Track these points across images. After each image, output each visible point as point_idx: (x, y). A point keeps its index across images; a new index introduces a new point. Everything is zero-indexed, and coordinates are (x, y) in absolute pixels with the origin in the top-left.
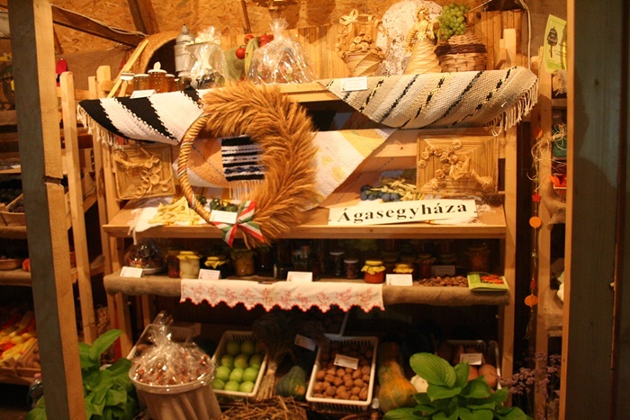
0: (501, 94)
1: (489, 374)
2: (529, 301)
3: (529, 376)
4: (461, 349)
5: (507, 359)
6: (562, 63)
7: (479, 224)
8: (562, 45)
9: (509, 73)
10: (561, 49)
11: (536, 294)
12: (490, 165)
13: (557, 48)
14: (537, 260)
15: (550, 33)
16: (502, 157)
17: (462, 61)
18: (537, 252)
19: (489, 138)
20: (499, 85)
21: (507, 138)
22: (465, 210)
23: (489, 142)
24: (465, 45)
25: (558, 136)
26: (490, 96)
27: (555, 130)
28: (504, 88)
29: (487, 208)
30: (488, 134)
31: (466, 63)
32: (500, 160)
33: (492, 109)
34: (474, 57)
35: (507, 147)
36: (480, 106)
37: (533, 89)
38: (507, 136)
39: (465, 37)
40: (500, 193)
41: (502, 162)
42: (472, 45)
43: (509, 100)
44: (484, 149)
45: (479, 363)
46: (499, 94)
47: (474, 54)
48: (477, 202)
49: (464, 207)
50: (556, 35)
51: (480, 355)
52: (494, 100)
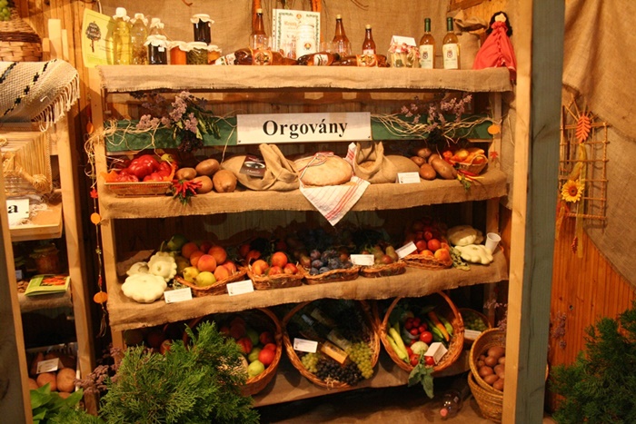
0: (39, 87)
1: (66, 379)
2: (98, 298)
3: (101, 374)
4: (41, 356)
5: (84, 360)
6: (108, 59)
7: (30, 225)
8: (107, 41)
9: (46, 66)
10: (107, 44)
11: (105, 290)
12: (42, 163)
13: (100, 44)
14: (102, 255)
15: (89, 28)
16: (54, 154)
17: (8, 50)
18: (101, 248)
19: (37, 134)
20: (36, 78)
21: (58, 133)
22: (16, 211)
23: (40, 138)
24: (9, 33)
25: (108, 131)
26: (27, 90)
27: (106, 125)
28: (42, 82)
29: (44, 207)
30: (36, 129)
31: (12, 52)
32: (52, 157)
33: (32, 103)
34: (22, 47)
35: (58, 143)
36: (18, 101)
37: (74, 84)
38: (58, 131)
39: (10, 23)
40: (57, 190)
41: (55, 159)
42: (17, 33)
43: (49, 94)
44: (34, 145)
45: (56, 369)
46: (37, 88)
47: (22, 44)
48: (32, 202)
49: (16, 207)
50: (98, 29)
51: (57, 360)
52: (33, 95)
